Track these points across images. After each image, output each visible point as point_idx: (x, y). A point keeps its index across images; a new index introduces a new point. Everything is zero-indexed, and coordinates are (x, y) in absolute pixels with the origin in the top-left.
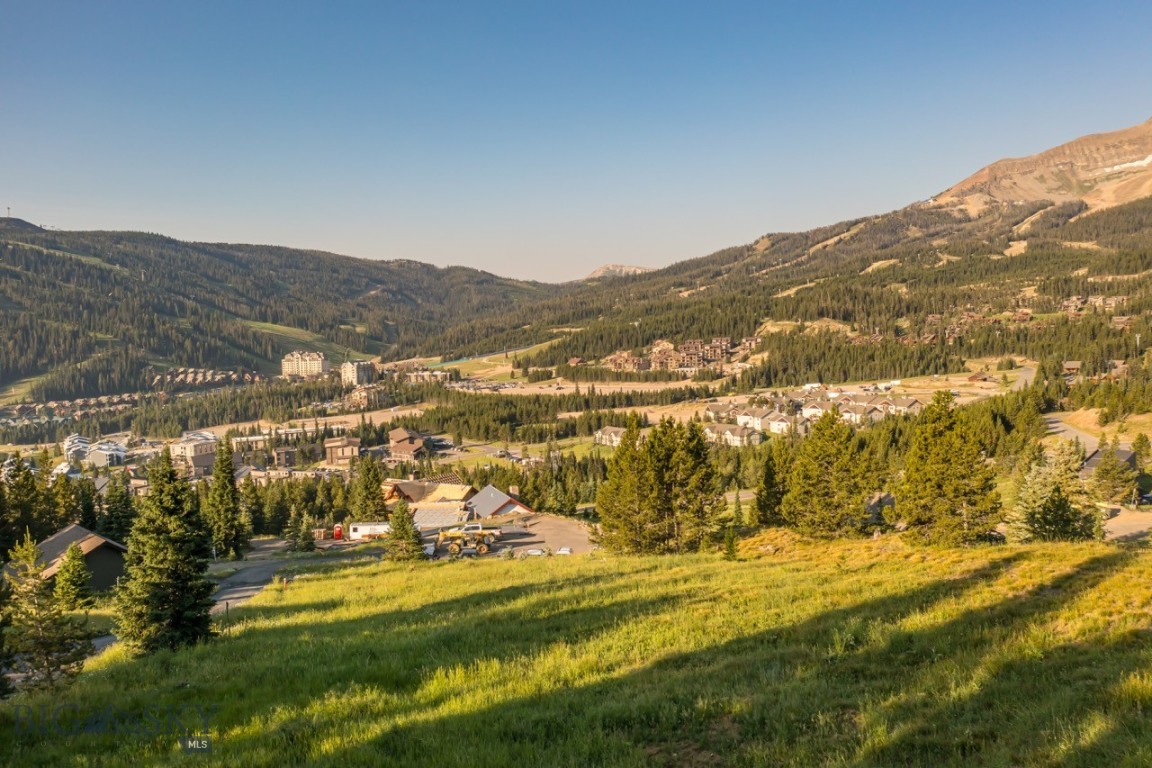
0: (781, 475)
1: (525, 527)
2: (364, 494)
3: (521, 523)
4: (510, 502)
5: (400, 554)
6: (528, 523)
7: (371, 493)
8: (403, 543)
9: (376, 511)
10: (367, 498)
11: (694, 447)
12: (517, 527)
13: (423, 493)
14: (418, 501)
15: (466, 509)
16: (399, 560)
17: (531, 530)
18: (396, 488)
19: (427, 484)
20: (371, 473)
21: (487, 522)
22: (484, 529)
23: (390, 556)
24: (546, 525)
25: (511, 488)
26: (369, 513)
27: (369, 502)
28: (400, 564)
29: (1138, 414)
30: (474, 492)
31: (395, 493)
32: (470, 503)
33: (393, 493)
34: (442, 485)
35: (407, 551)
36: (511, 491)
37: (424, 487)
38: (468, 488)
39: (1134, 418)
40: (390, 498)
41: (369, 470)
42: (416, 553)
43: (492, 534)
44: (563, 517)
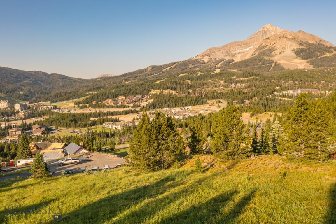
0: (198, 134)
1: (88, 157)
2: (22, 148)
3: (86, 156)
4: (81, 148)
5: (38, 175)
6: (89, 156)
7: (25, 148)
8: (39, 170)
9: (27, 154)
10: (24, 149)
11: (170, 124)
12: (85, 158)
13: (46, 147)
14: (44, 150)
15: (63, 152)
16: (38, 178)
17: (91, 159)
18: (36, 145)
19: (47, 143)
20: (25, 140)
21: (73, 157)
22: (73, 160)
23: (33, 176)
24: (96, 156)
25: (80, 143)
26: (24, 155)
27: (24, 151)
28: (39, 180)
29: (260, 114)
30: (66, 145)
31: (35, 147)
32: (65, 149)
33: (34, 147)
34: (53, 143)
35: (42, 174)
36: (80, 144)
37: (47, 144)
38: (64, 144)
39: (259, 115)
40: (33, 149)
41: (24, 139)
42: (46, 174)
43: (76, 162)
44: (101, 153)
